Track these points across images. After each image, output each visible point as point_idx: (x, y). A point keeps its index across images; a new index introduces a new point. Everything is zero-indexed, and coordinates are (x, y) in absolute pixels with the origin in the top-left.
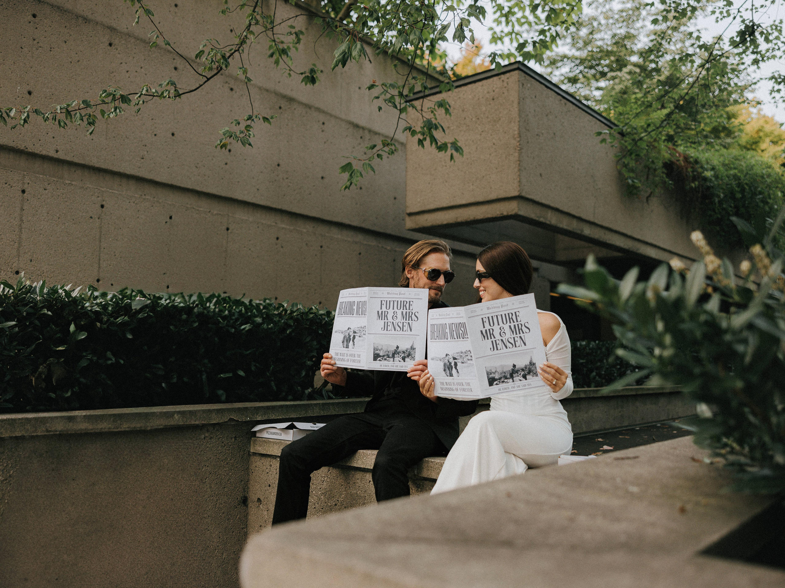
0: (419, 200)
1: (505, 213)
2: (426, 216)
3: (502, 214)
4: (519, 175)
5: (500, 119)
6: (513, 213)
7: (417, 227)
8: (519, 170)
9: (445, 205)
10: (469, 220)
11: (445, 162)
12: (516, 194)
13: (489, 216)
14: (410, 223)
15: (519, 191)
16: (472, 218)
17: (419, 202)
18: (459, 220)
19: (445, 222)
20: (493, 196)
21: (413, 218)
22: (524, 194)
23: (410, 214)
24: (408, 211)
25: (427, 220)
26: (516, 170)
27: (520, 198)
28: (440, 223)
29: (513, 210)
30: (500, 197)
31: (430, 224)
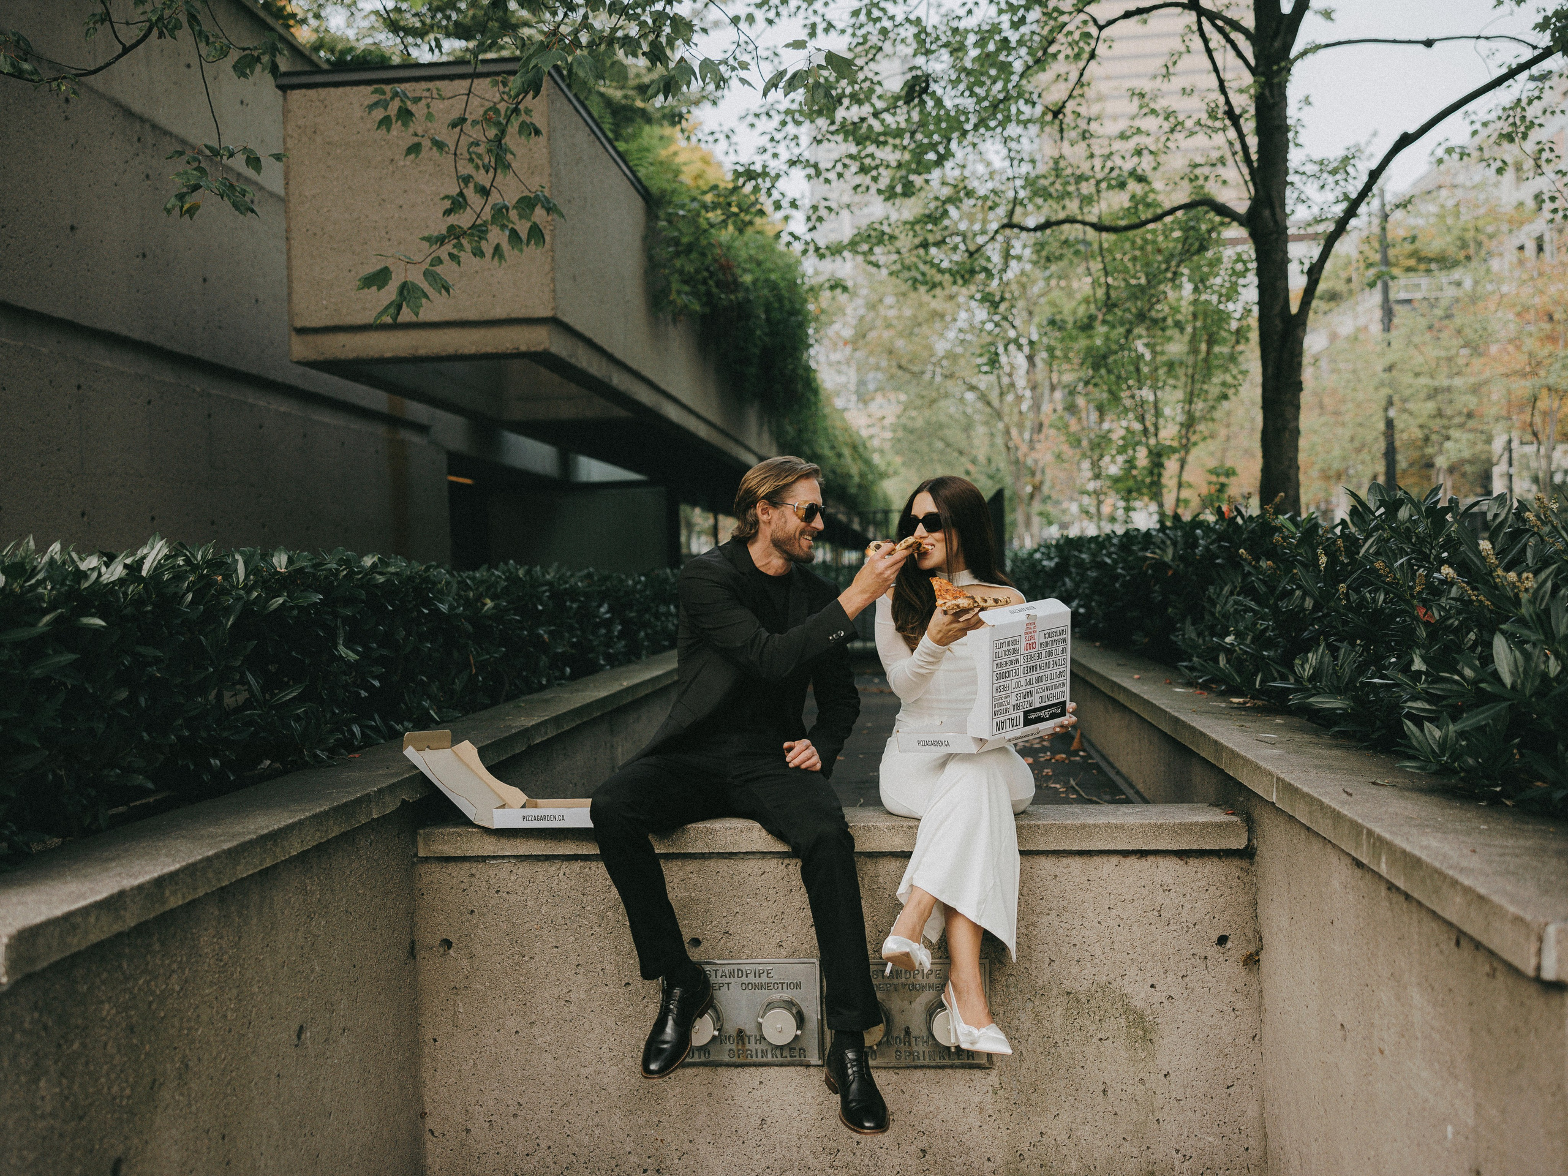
0: (324, 302)
1: (523, 348)
2: (342, 338)
3: (517, 348)
4: (553, 280)
6: (540, 348)
7: (321, 358)
8: (553, 269)
10: (443, 353)
12: (547, 313)
13: (490, 349)
14: (300, 349)
15: (553, 308)
16: (451, 350)
17: (326, 308)
18: (422, 352)
19: (388, 355)
20: (499, 313)
21: (310, 338)
22: (560, 315)
23: (302, 331)
24: (299, 324)
25: (344, 346)
26: (547, 268)
27: (554, 322)
28: (376, 356)
29: (539, 343)
30: (513, 316)
31: (352, 355)
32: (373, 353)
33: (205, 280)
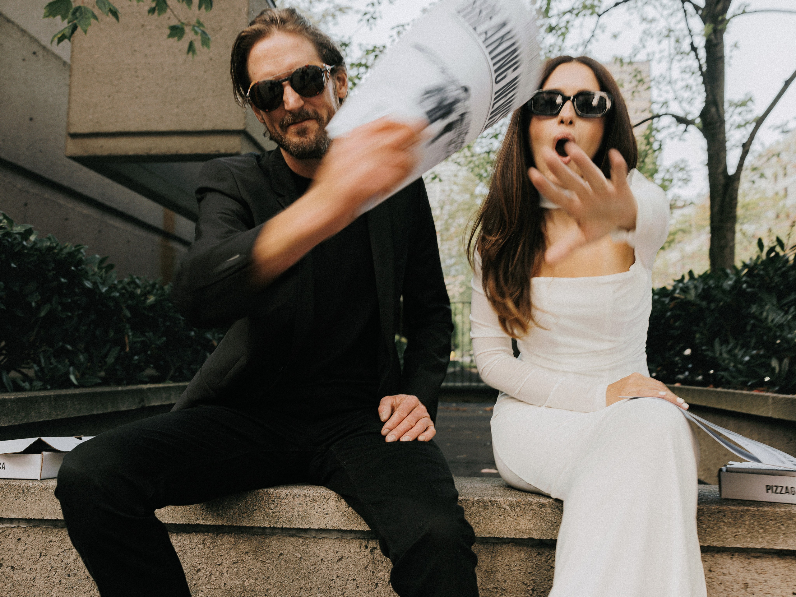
0: (90, 117)
1: (223, 150)
2: (102, 141)
3: (218, 151)
5: (221, 29)
6: (234, 151)
7: (86, 154)
9: (133, 129)
10: (168, 153)
11: (136, 72)
12: (240, 127)
13: (200, 151)
14: (72, 148)
15: (245, 124)
16: (173, 151)
17: (91, 120)
18: (154, 152)
19: (131, 153)
20: (207, 126)
21: (79, 141)
22: (248, 130)
23: (74, 136)
24: (73, 130)
25: (102, 147)
27: (245, 135)
29: (234, 148)
30: (217, 128)
31: (106, 153)
32: (121, 152)
33: (31, 119)
